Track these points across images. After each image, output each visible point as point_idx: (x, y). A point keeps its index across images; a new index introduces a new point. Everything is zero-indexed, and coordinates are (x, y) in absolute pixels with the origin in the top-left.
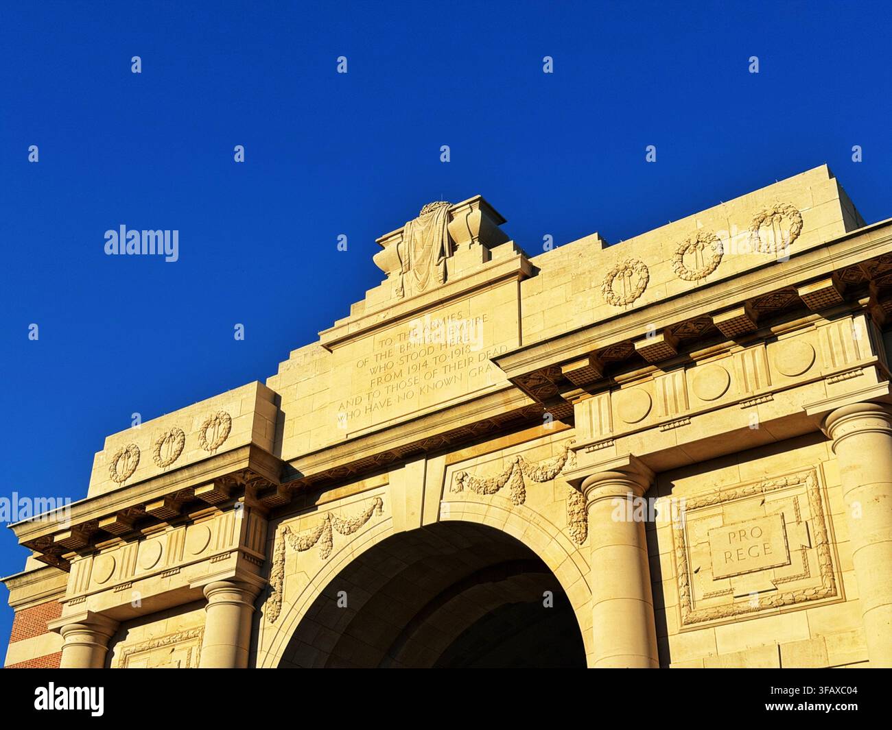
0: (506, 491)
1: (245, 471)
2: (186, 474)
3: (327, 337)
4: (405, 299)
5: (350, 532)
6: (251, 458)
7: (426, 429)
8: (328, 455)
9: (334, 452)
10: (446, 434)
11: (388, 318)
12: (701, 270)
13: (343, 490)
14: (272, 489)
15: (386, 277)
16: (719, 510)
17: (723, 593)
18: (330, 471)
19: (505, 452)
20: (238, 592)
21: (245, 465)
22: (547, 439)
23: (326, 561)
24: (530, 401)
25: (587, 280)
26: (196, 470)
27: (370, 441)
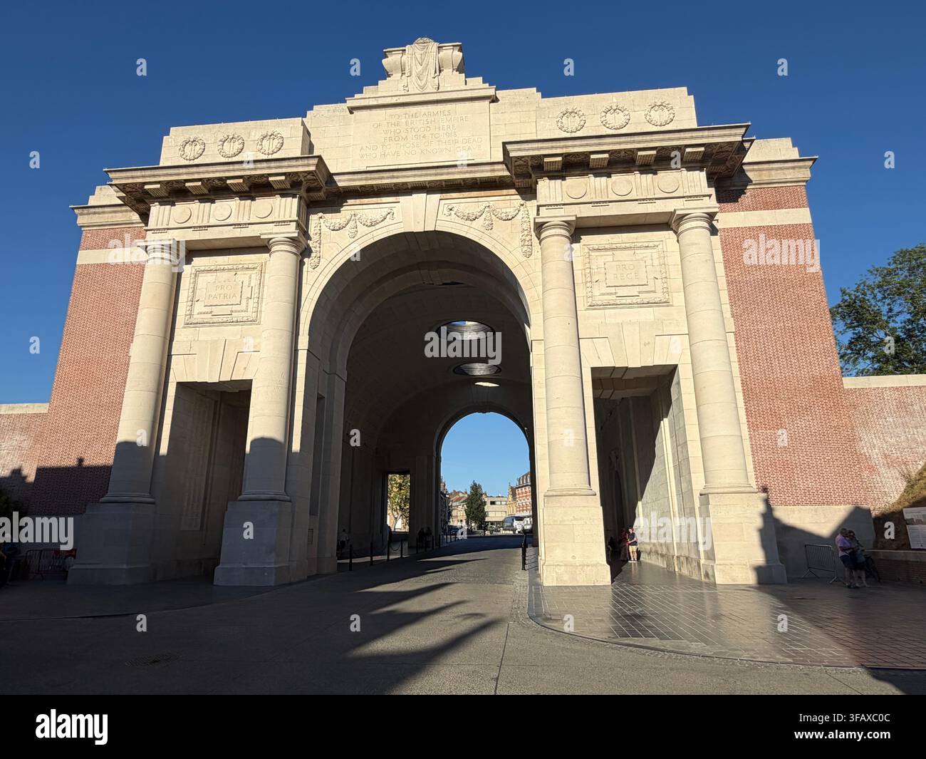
0: (480, 221)
1: (309, 173)
2: (264, 165)
3: (351, 102)
4: (409, 93)
5: (371, 225)
6: (317, 165)
7: (436, 175)
8: (364, 176)
9: (368, 176)
10: (446, 181)
11: (399, 101)
12: (617, 125)
13: (366, 201)
14: (319, 189)
15: (389, 76)
16: (611, 253)
17: (611, 294)
18: (361, 186)
19: (480, 199)
20: (295, 247)
21: (313, 168)
22: (508, 197)
23: (354, 240)
24: (507, 173)
25: (547, 112)
26: (273, 164)
27: (396, 174)
